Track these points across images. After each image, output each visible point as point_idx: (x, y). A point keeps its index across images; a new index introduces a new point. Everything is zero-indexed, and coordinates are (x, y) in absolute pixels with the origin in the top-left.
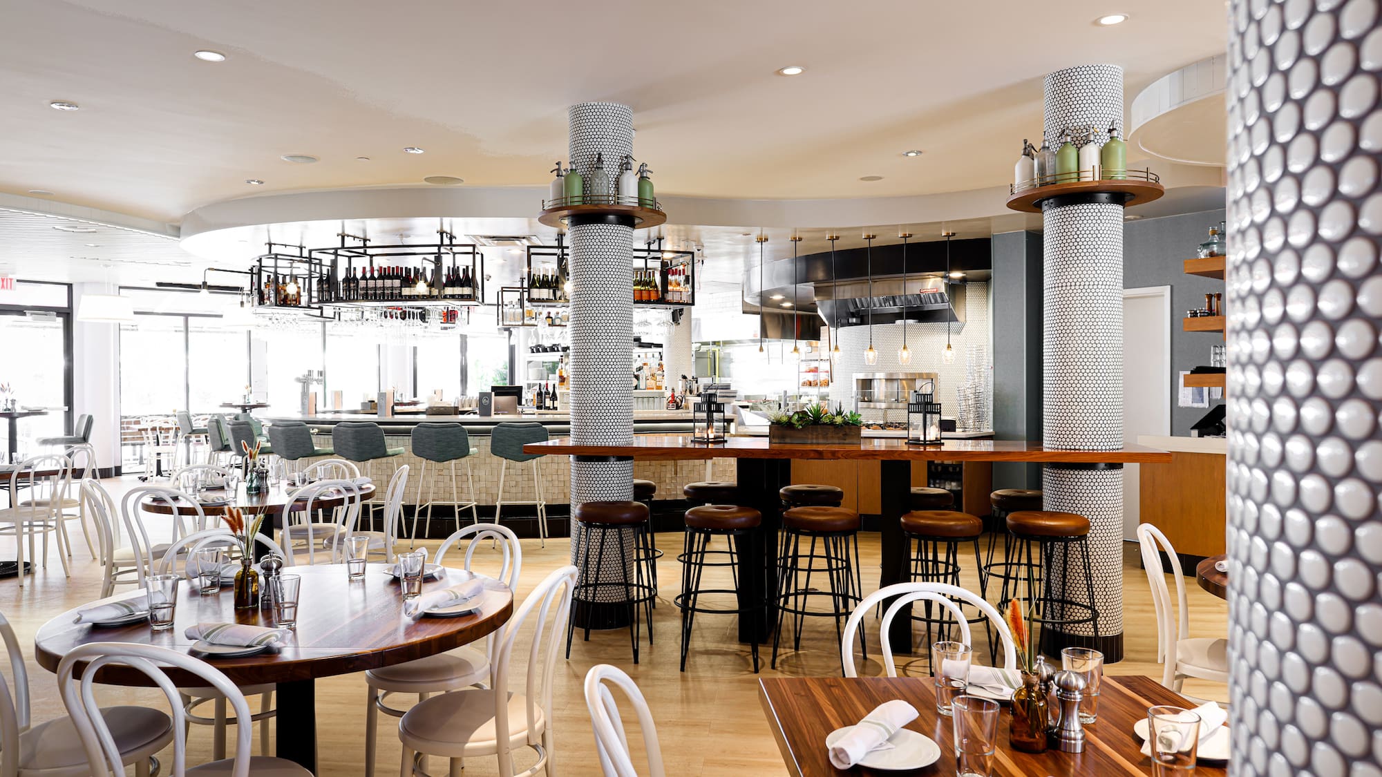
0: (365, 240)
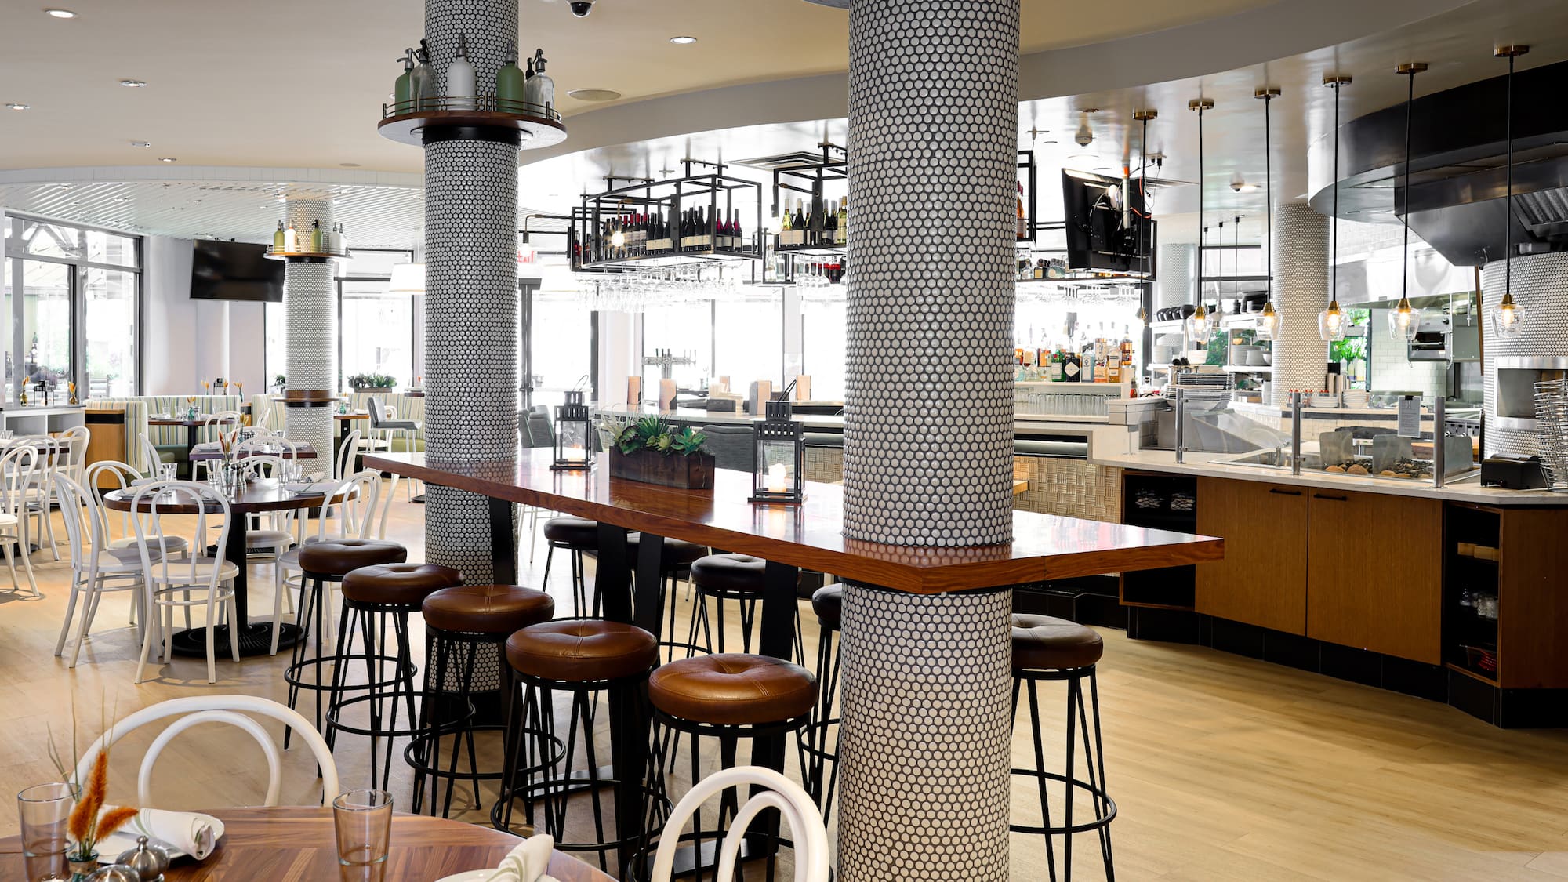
0: (720, 167)
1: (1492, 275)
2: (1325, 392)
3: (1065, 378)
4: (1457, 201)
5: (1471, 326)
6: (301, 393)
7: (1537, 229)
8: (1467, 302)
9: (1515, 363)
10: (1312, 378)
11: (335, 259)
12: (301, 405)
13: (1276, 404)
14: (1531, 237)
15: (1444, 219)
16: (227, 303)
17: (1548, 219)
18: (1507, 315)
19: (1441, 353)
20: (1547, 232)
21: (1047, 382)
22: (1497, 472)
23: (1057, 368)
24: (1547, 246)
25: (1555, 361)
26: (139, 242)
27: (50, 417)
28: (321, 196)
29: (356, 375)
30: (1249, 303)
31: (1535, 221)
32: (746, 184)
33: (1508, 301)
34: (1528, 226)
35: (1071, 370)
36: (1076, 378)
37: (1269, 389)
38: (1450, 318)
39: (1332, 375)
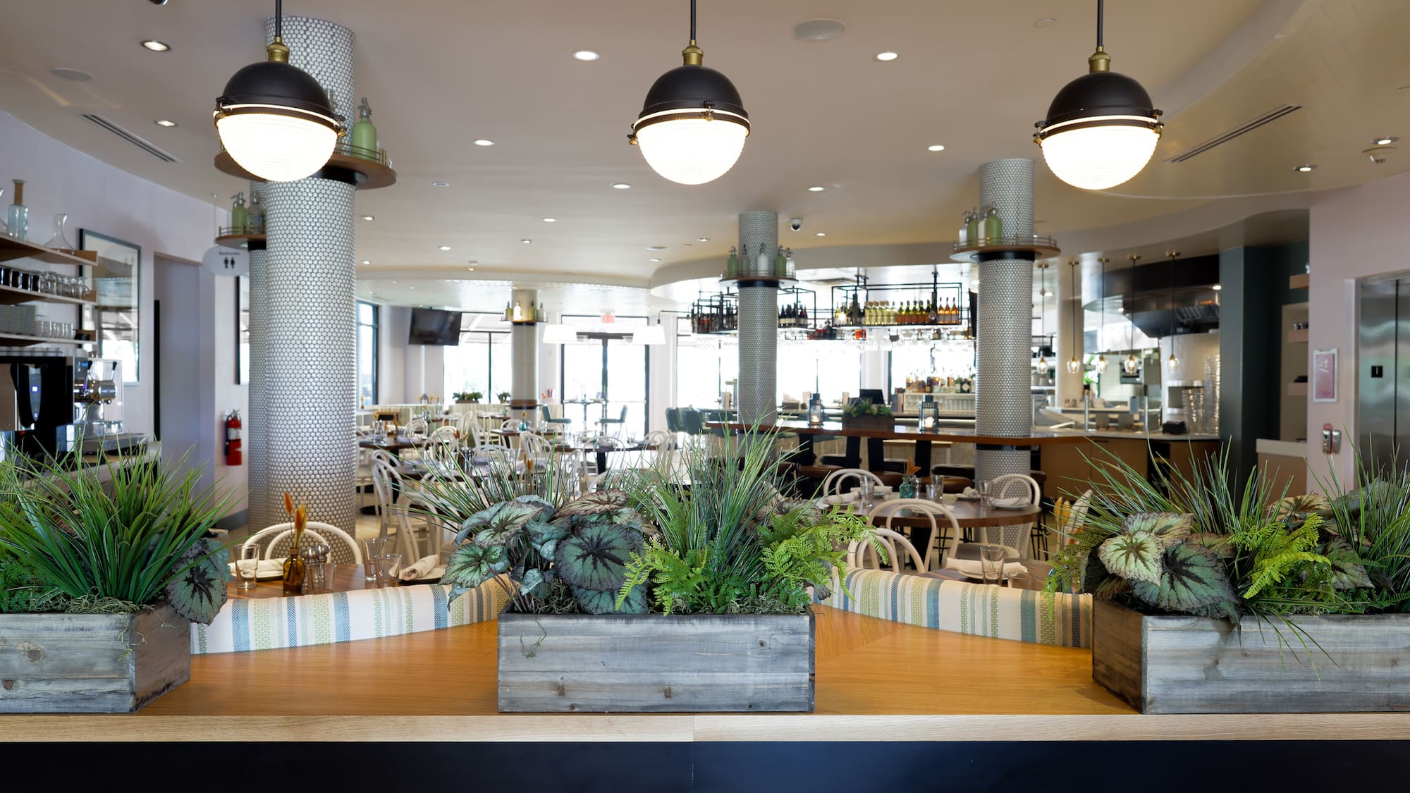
1: (1165, 343)
2: (1082, 400)
3: (962, 391)
4: (1149, 309)
5: (1153, 366)
6: (521, 401)
7: (1185, 321)
8: (1151, 352)
9: (1176, 383)
10: (1076, 393)
11: (538, 323)
12: (520, 408)
13: (1059, 406)
14: (1182, 325)
15: (1143, 316)
16: (423, 347)
17: (1188, 317)
18: (1172, 363)
19: (1138, 379)
20: (1189, 323)
21: (953, 394)
22: (1169, 428)
23: (958, 387)
24: (1188, 330)
25: (1192, 383)
26: (376, 309)
27: (365, 416)
28: (533, 288)
29: (501, 392)
30: (1041, 353)
31: (1183, 318)
32: (808, 291)
33: (1172, 357)
34: (1180, 318)
35: (966, 387)
36: (968, 391)
37: (1053, 399)
38: (1142, 361)
39: (1086, 391)
